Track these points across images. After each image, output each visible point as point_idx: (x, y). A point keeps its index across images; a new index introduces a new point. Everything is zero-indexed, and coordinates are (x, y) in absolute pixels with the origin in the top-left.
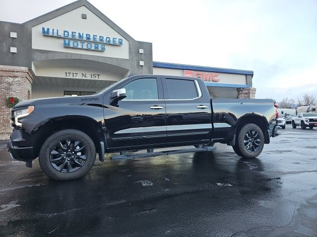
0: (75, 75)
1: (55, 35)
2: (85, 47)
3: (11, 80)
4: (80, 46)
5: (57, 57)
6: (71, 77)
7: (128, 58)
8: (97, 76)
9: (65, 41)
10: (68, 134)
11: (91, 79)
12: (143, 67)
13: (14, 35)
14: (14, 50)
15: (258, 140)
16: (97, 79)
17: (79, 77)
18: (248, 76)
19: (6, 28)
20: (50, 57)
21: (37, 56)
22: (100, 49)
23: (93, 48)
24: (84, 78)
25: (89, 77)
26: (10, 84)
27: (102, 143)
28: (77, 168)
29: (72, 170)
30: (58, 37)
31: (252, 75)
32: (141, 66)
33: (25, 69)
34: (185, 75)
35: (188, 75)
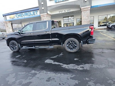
2: (62, 1)
3: (43, 18)
4: (60, 1)
5: (54, 7)
6: (61, 13)
13: (42, 3)
14: (43, 8)
16: (69, 11)
17: (63, 12)
20: (52, 8)
21: (49, 9)
24: (65, 12)
25: (67, 12)
26: (43, 19)
32: (86, 1)
33: (46, 14)
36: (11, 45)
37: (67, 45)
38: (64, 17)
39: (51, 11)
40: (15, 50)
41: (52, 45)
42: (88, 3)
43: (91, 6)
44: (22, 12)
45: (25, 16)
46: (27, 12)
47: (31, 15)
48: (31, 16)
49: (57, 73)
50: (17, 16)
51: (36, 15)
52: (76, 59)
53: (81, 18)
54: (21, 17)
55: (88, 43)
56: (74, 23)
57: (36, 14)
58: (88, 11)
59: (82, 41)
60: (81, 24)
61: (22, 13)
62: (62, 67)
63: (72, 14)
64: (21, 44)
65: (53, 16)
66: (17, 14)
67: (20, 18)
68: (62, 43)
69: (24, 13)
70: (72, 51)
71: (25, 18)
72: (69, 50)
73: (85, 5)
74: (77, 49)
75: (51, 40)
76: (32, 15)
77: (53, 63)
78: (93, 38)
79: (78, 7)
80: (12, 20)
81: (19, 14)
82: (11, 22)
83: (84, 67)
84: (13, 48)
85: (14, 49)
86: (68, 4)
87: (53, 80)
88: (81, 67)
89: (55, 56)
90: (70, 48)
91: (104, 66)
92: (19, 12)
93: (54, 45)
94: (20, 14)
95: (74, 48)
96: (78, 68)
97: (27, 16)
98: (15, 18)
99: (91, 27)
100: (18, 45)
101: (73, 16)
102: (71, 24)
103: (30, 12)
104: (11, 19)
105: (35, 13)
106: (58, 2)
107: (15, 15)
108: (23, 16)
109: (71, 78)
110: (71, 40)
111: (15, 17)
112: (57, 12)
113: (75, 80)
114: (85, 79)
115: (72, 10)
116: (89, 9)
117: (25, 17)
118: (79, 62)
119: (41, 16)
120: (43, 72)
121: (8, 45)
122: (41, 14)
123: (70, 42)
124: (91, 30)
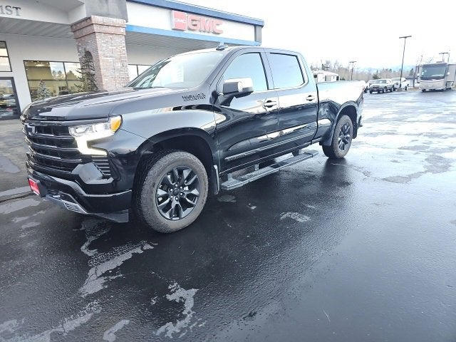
8: (14, 10)
10: (177, 161)
11: (3, 16)
15: (348, 136)
16: (14, 16)
18: (257, 27)
27: (216, 167)
28: (189, 210)
29: (184, 214)
31: (262, 26)
34: (174, 19)
35: (179, 20)
42: (113, 5)
58: (117, 39)
73: (104, 10)
116: (122, 31)
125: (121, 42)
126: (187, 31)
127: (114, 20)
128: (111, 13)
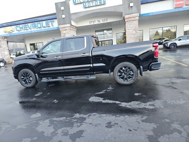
0: (94, 22)
1: (79, 2)
2: (94, 5)
3: (64, 32)
4: (91, 5)
5: (82, 15)
6: (92, 24)
7: (122, 4)
8: (106, 20)
9: (84, 4)
11: (103, 22)
12: (133, 7)
13: (62, 8)
14: (63, 16)
16: (106, 22)
17: (96, 23)
19: (59, 5)
20: (79, 15)
21: (73, 17)
22: (102, 3)
23: (99, 4)
24: (99, 23)
25: (102, 22)
26: (64, 34)
30: (81, 3)
32: (131, 7)
33: (69, 25)
34: (175, 3)
35: (178, 3)
36: (22, 77)
37: (119, 74)
38: (96, 31)
39: (77, 21)
40: (29, 85)
41: (93, 74)
42: (134, 9)
43: (140, 14)
44: (26, 22)
45: (31, 29)
46: (36, 23)
47: (43, 26)
48: (43, 28)
49: (117, 116)
50: (18, 29)
51: (51, 27)
52: (136, 94)
53: (125, 32)
54: (25, 31)
55: (151, 70)
56: (112, 40)
57: (50, 25)
58: (135, 22)
59: (141, 67)
60: (125, 42)
61: (27, 24)
62: (121, 106)
63: (108, 27)
64: (39, 74)
65: (79, 30)
66: (19, 25)
67: (23, 32)
68: (110, 70)
69: (29, 24)
70: (126, 82)
71: (32, 32)
72: (121, 81)
73: (131, 12)
74: (134, 78)
75: (92, 65)
76: (45, 27)
77: (104, 101)
78: (157, 61)
79: (120, 15)
80: (9, 35)
81: (21, 26)
82: (6, 39)
83: (155, 105)
84: (25, 81)
85: (26, 83)
86: (104, 11)
87: (116, 125)
88: (149, 105)
89: (101, 91)
90: (122, 78)
91: (184, 102)
92: (22, 22)
93: (96, 73)
94: (23, 25)
95: (129, 78)
96: (147, 107)
97: (36, 29)
98: (13, 32)
99: (155, 45)
100: (35, 75)
101: (111, 29)
102: (107, 42)
103: (41, 22)
104: (6, 34)
105: (50, 23)
106: (89, 7)
107: (15, 26)
108: (28, 28)
109: (143, 121)
110: (125, 66)
111: (15, 30)
112: (86, 23)
113: (149, 124)
114: (165, 121)
115: (110, 20)
116: (137, 18)
117: (33, 30)
118: (144, 98)
119: (61, 29)
120: (94, 115)
121: (16, 77)
122: (61, 26)
123: (123, 68)
124: (155, 49)
125: (137, 23)
126: (185, 7)
127: (134, 15)
128: (133, 12)
